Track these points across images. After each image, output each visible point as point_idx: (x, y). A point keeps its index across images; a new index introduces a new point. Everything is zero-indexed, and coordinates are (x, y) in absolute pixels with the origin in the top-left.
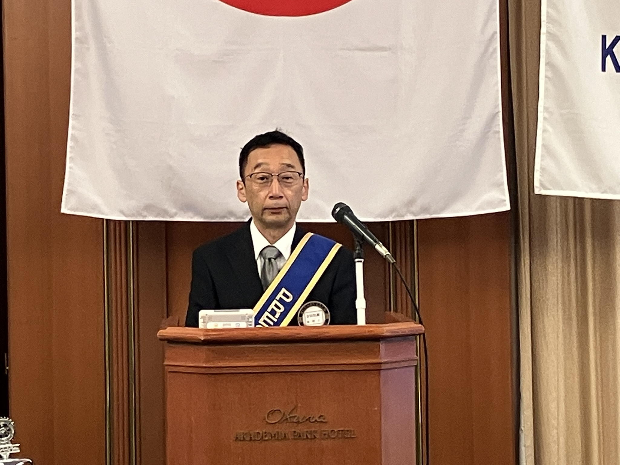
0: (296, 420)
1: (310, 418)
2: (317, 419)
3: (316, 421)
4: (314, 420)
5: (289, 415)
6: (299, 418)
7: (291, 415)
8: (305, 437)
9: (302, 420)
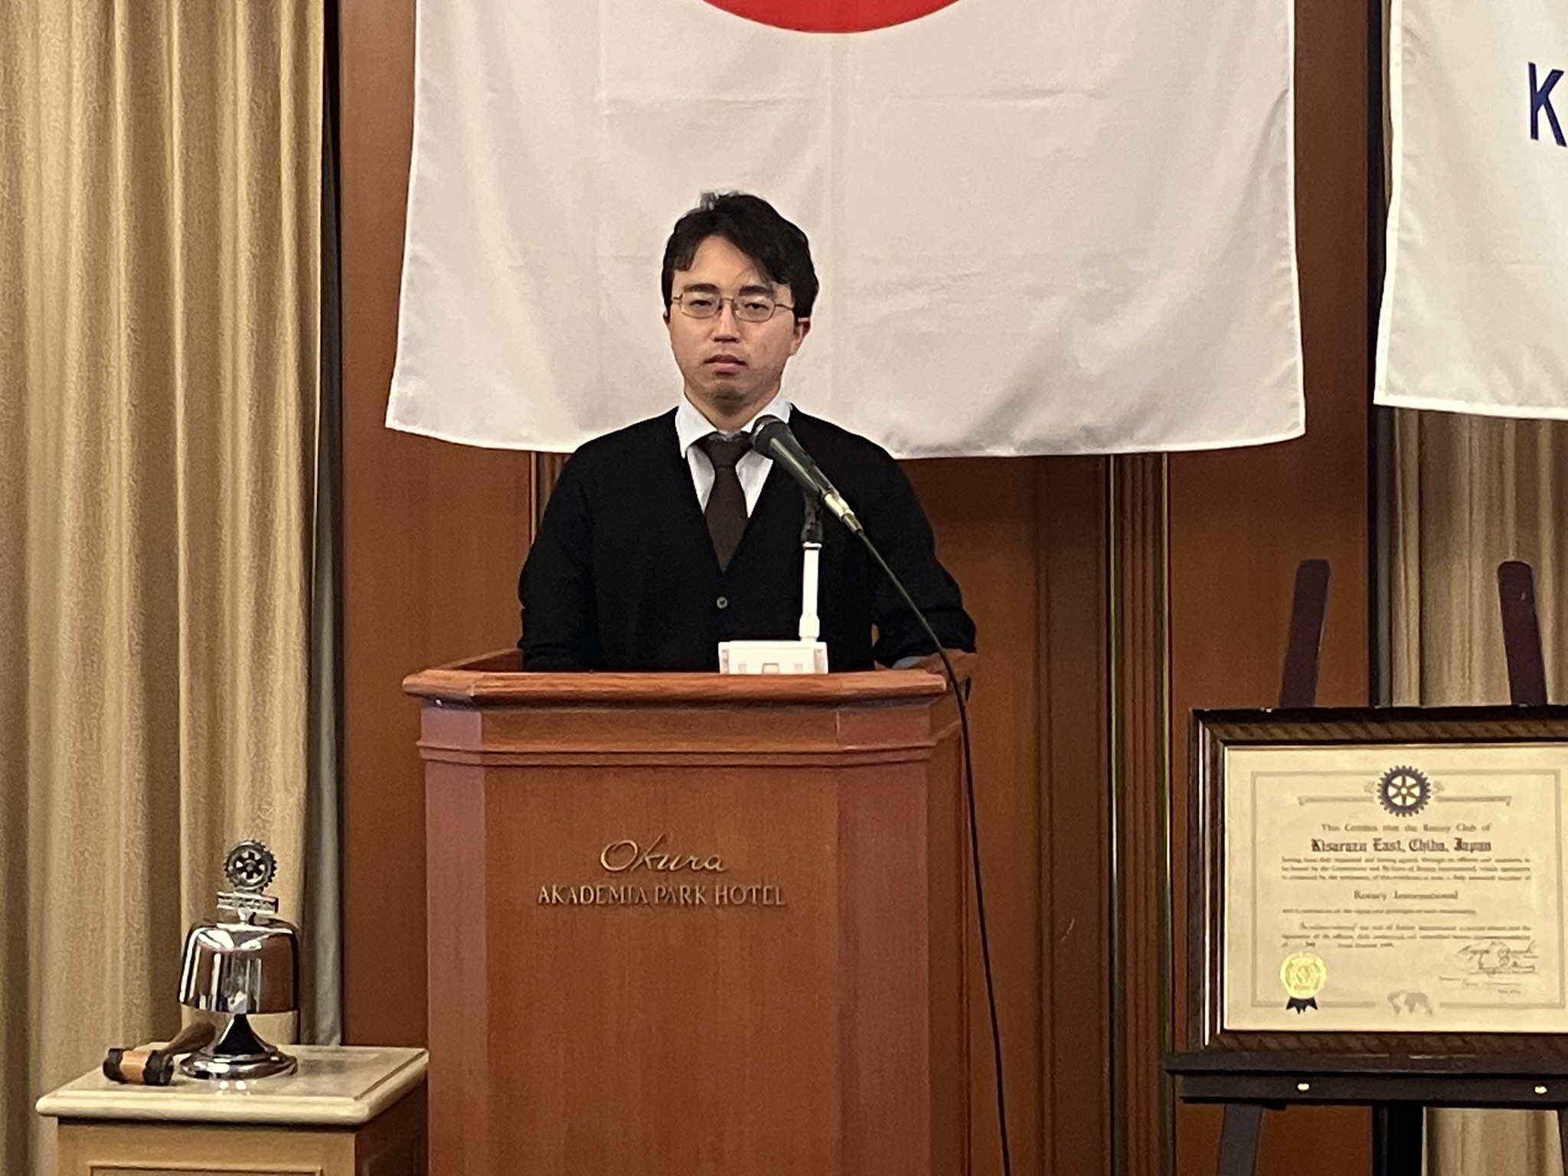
0: (664, 865)
1: (691, 862)
2: (706, 865)
3: (704, 868)
4: (699, 868)
5: (649, 854)
6: (669, 861)
7: (652, 856)
8: (682, 901)
9: (675, 866)
